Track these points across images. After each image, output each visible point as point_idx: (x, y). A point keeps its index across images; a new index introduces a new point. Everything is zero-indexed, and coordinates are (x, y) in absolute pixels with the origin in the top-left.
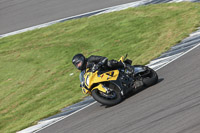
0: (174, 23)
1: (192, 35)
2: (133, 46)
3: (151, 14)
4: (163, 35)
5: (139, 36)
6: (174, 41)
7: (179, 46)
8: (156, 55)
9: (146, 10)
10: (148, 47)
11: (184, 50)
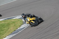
0: (13, 25)
1: (18, 28)
2: (1, 32)
3: (6, 23)
4: (10, 29)
5: (3, 29)
6: (13, 30)
7: (15, 32)
8: (8, 34)
9: (5, 22)
10: (6, 32)
11: (17, 33)
